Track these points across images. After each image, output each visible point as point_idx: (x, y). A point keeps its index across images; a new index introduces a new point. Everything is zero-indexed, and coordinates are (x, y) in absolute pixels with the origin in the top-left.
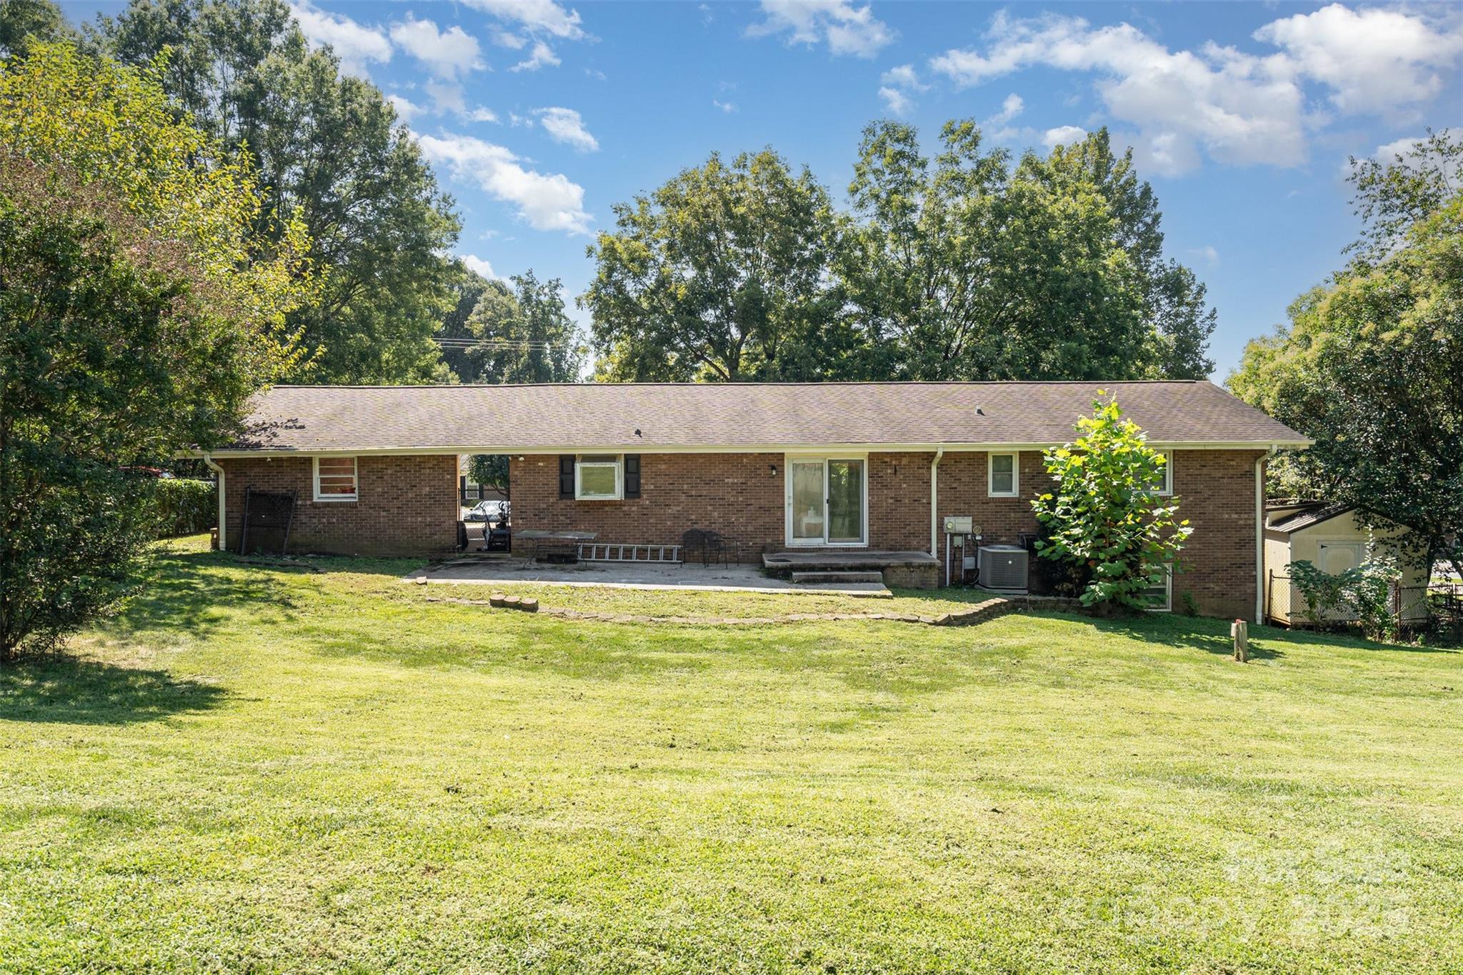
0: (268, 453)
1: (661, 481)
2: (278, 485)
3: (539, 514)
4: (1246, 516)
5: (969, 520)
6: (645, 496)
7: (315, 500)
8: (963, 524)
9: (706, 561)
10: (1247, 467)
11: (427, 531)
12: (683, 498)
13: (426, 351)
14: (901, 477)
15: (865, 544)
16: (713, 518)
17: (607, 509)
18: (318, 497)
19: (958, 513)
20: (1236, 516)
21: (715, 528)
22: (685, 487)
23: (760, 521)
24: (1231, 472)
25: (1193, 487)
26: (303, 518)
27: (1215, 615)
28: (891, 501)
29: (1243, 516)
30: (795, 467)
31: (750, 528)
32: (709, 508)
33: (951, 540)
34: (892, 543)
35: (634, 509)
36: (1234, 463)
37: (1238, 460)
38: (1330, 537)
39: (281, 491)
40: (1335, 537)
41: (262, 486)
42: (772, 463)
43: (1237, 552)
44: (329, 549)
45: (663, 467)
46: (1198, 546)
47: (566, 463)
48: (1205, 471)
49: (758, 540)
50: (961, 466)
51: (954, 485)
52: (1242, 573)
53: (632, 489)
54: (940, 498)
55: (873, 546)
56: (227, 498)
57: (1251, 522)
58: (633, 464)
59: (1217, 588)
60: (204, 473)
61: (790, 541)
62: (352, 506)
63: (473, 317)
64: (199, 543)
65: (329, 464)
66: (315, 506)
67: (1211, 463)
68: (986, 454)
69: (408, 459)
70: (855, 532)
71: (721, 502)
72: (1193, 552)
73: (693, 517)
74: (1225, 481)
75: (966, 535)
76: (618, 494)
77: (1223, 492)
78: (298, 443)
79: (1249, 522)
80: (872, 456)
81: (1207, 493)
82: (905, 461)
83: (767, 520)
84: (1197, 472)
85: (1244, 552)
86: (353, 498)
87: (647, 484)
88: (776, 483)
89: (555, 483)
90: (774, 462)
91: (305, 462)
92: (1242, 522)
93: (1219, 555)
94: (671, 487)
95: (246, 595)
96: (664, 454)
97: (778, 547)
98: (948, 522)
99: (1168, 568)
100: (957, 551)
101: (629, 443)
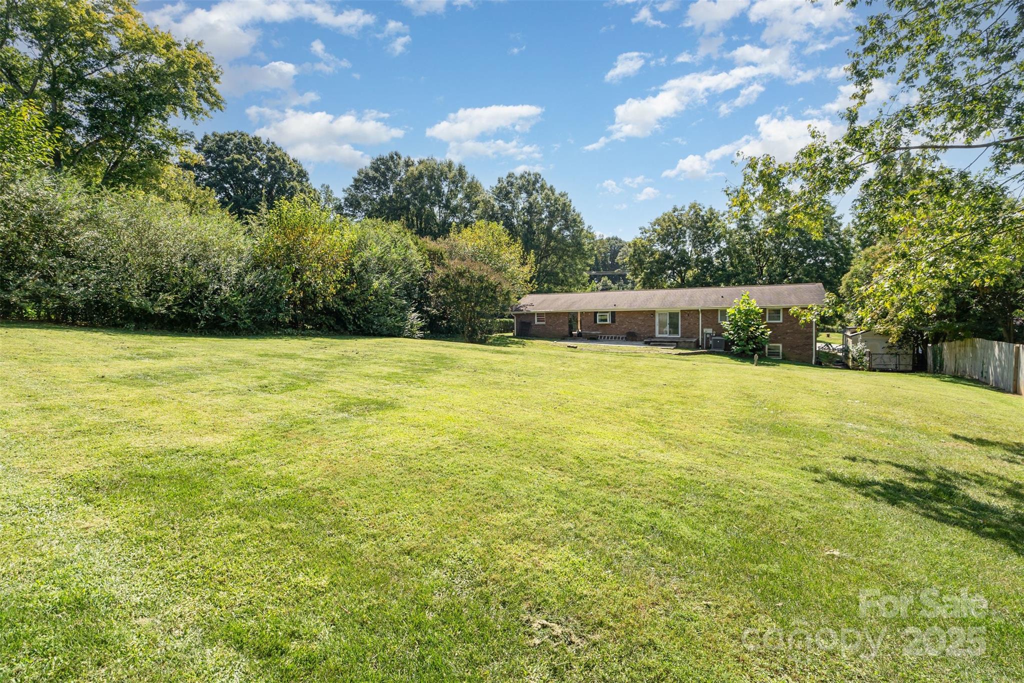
0: (525, 312)
1: (621, 318)
2: (527, 320)
3: (589, 327)
4: (810, 329)
5: (714, 330)
6: (616, 322)
8: (710, 331)
9: (632, 340)
11: (561, 331)
12: (627, 323)
13: (584, 277)
14: (691, 317)
15: (679, 336)
16: (635, 329)
17: (606, 326)
18: (536, 323)
19: (708, 327)
20: (806, 329)
21: (635, 331)
22: (627, 320)
23: (648, 329)
25: (790, 319)
26: (533, 327)
27: (798, 361)
28: (687, 324)
29: (808, 329)
30: (659, 314)
31: (646, 331)
32: (634, 326)
33: (707, 335)
34: (688, 336)
35: (613, 326)
38: (869, 338)
40: (871, 338)
41: (524, 320)
43: (806, 340)
44: (539, 336)
45: (622, 314)
46: (791, 338)
47: (596, 313)
49: (648, 335)
50: (709, 313)
51: (707, 319)
52: (808, 347)
53: (613, 321)
54: (702, 323)
55: (682, 337)
56: (516, 323)
58: (613, 314)
59: (798, 352)
60: (513, 318)
61: (657, 335)
62: (544, 325)
63: (618, 258)
64: (511, 334)
65: (539, 314)
66: (535, 325)
68: (717, 310)
69: (557, 313)
70: (677, 333)
71: (637, 324)
72: (789, 340)
73: (630, 328)
76: (609, 322)
78: (532, 310)
79: (810, 331)
80: (682, 311)
82: (692, 312)
83: (650, 329)
85: (808, 341)
86: (544, 323)
87: (617, 319)
88: (653, 319)
89: (593, 319)
90: (652, 313)
91: (533, 314)
92: (808, 331)
93: (799, 341)
94: (624, 320)
95: (517, 343)
96: (622, 311)
97: (653, 337)
98: (705, 330)
99: (781, 345)
100: (707, 339)
101: (612, 308)
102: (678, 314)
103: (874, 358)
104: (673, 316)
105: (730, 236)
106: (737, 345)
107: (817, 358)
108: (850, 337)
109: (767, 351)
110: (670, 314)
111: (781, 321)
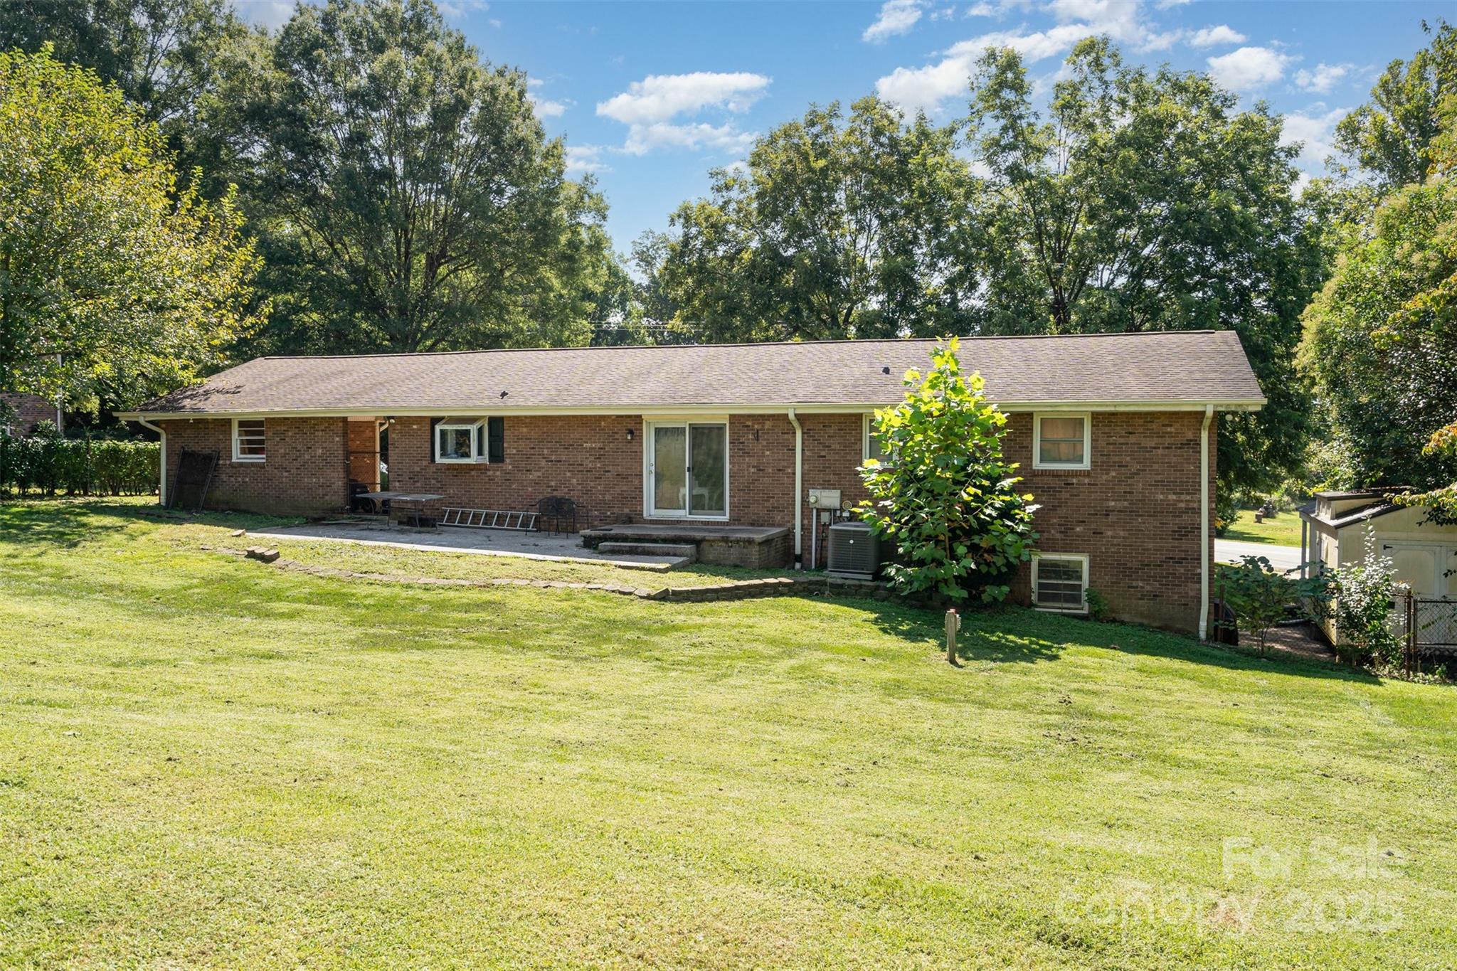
1: (522, 444)
2: (205, 446)
3: (413, 477)
4: (1188, 498)
5: (837, 493)
6: (508, 461)
7: (234, 460)
8: (828, 499)
9: (560, 530)
10: (1190, 435)
11: (320, 491)
12: (543, 463)
14: (765, 443)
15: (726, 518)
16: (571, 486)
17: (473, 473)
18: (236, 457)
19: (827, 485)
20: (1174, 497)
21: (575, 495)
22: (546, 451)
23: (618, 490)
24: (1168, 441)
25: (1117, 459)
26: (224, 477)
27: (1145, 622)
28: (753, 470)
29: (1183, 497)
30: (658, 431)
31: (608, 497)
32: (568, 474)
33: (818, 516)
34: (755, 517)
35: (498, 473)
36: (1173, 430)
37: (1178, 426)
38: (1398, 535)
39: (207, 451)
40: (1404, 535)
41: (194, 447)
42: (630, 426)
43: (1176, 543)
44: (243, 507)
45: (525, 430)
46: (1122, 534)
47: (433, 424)
48: (1132, 439)
49: (616, 510)
50: (831, 431)
51: (823, 453)
52: (1182, 570)
53: (496, 453)
54: (806, 467)
55: (735, 520)
56: (168, 457)
57: (1195, 505)
58: (496, 424)
59: (1148, 588)
61: (650, 510)
62: (261, 466)
65: (251, 427)
66: (232, 465)
67: (1141, 430)
69: (304, 420)
70: (717, 506)
71: (580, 468)
72: (1115, 541)
73: (553, 484)
74: (1160, 451)
75: (835, 510)
76: (476, 458)
77: (1156, 466)
79: (1191, 505)
80: (732, 417)
81: (1135, 467)
82: (768, 425)
83: (625, 488)
84: (1122, 440)
85: (1184, 544)
86: (262, 458)
87: (510, 448)
88: (634, 449)
89: (423, 446)
90: (631, 426)
91: (223, 424)
92: (1182, 505)
93: (1151, 546)
94: (532, 451)
96: (526, 417)
97: (633, 518)
98: (813, 495)
99: (1084, 559)
100: (823, 528)
101: (490, 406)
102: (721, 428)
103: (1423, 619)
104: (703, 435)
105: (968, 195)
106: (907, 561)
107: (1216, 609)
108: (1333, 532)
109: (1034, 580)
110: (695, 429)
111: (1086, 465)
